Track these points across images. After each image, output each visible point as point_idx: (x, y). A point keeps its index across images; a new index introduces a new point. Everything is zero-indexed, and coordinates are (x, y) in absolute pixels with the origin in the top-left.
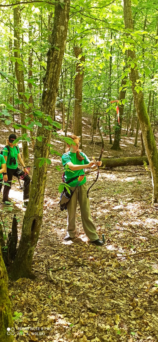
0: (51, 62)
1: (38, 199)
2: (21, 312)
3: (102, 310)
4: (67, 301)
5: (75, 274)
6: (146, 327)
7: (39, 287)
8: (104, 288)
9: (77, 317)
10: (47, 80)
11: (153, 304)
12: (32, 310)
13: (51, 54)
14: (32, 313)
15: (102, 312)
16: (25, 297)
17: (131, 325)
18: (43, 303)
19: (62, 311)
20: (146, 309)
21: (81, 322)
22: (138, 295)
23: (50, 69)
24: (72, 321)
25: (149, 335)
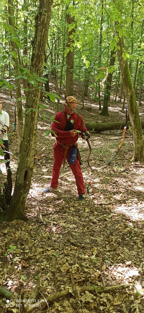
0: (39, 26)
1: (29, 152)
2: (15, 245)
3: (83, 244)
4: (54, 237)
5: (62, 218)
6: (117, 257)
7: (31, 227)
8: (86, 228)
9: (61, 250)
10: (35, 43)
11: (126, 241)
12: (24, 244)
13: (39, 18)
14: (24, 246)
15: (83, 246)
16: (19, 234)
17: (106, 256)
18: (34, 239)
19: (49, 245)
20: (119, 244)
21: (65, 253)
22: (113, 234)
23: (38, 33)
24: (57, 252)
25: (119, 262)
